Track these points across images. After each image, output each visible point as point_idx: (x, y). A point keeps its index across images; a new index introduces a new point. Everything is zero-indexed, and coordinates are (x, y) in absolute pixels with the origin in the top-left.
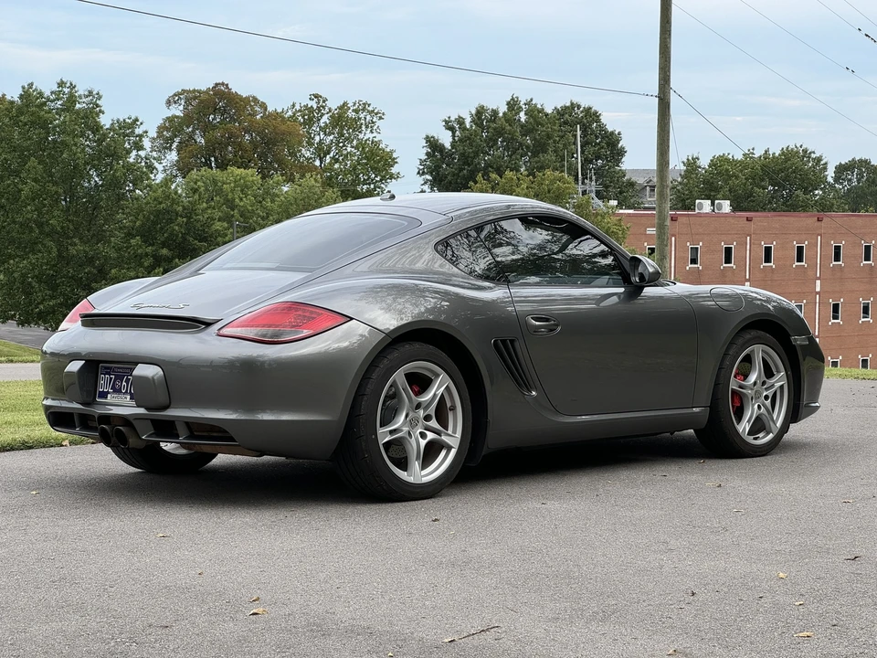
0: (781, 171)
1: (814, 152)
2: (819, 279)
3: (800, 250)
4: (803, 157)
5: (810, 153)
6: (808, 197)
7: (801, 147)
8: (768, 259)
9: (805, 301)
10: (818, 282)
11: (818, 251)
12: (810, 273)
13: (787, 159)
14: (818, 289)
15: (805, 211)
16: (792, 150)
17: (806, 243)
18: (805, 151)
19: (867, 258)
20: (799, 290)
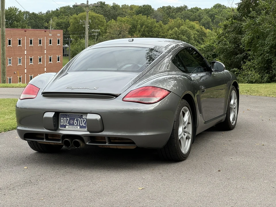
0: (9, 15)
1: (19, 9)
2: (26, 50)
3: (20, 41)
4: (15, 10)
5: (17, 9)
6: (18, 23)
7: (14, 7)
8: (10, 44)
9: (22, 57)
10: (26, 51)
11: (25, 41)
12: (23, 48)
13: (10, 11)
14: (26, 53)
15: (17, 28)
16: (12, 8)
17: (21, 38)
18: (16, 9)
19: (40, 44)
20: (20, 54)
